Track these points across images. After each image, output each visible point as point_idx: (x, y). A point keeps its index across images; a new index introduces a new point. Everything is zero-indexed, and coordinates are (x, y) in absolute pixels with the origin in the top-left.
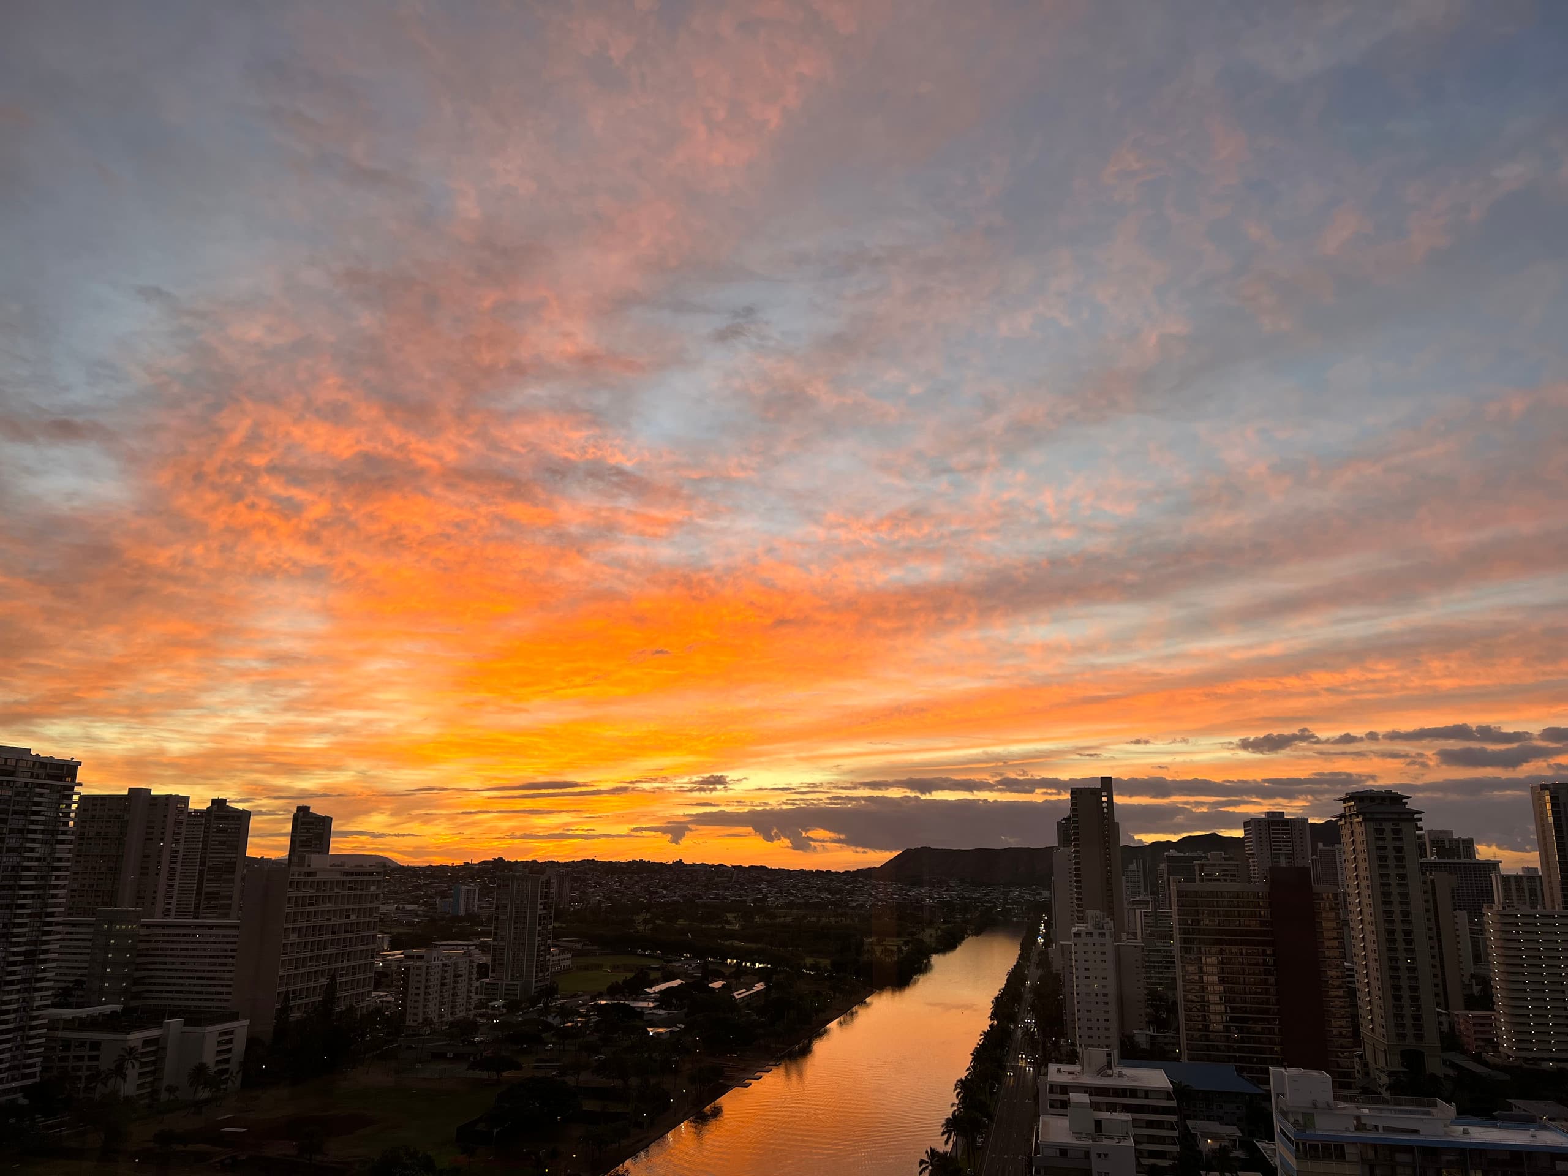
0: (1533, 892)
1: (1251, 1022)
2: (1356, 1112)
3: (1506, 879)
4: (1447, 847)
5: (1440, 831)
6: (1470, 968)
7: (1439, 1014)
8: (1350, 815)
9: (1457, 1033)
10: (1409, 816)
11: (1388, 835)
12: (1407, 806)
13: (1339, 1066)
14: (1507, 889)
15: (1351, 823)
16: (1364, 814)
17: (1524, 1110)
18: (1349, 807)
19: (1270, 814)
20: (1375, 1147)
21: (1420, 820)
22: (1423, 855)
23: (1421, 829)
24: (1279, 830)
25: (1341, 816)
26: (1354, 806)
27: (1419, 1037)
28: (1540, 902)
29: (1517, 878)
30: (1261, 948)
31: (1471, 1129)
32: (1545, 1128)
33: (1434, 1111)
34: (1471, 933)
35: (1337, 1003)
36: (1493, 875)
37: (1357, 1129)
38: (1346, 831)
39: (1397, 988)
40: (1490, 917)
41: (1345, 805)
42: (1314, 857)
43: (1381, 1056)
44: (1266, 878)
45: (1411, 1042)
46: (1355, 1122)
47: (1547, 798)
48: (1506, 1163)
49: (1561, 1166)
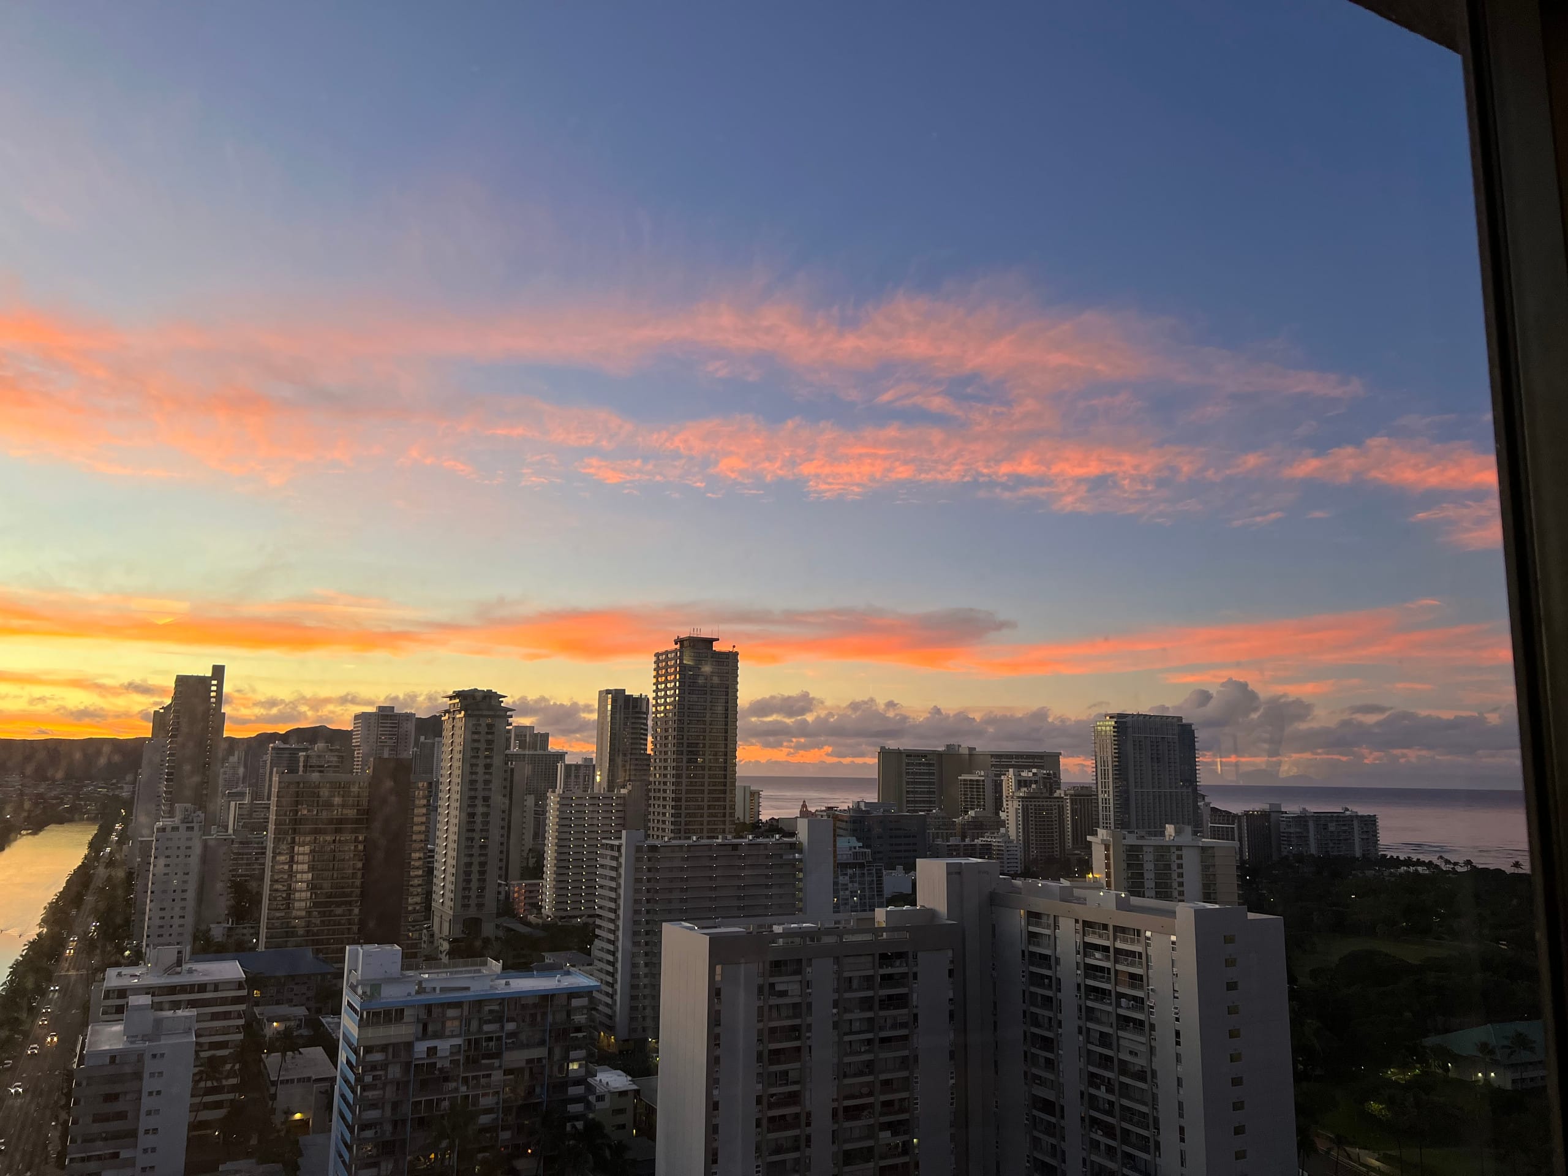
0: (586, 778)
1: (334, 906)
2: (419, 978)
3: (568, 767)
4: (528, 740)
5: (525, 727)
6: (529, 843)
7: (500, 885)
8: (454, 711)
9: (511, 900)
10: (502, 713)
11: (483, 729)
12: (502, 705)
13: (408, 938)
14: (567, 776)
15: (454, 718)
16: (466, 710)
17: (554, 961)
18: (454, 704)
19: (382, 709)
20: (430, 1008)
21: (511, 716)
22: (508, 747)
23: (511, 724)
24: (387, 723)
25: (447, 712)
26: (458, 703)
27: (480, 906)
29: (577, 767)
30: (353, 835)
31: (511, 981)
32: (568, 973)
33: (483, 968)
34: (535, 814)
35: (416, 881)
36: (559, 765)
37: (418, 992)
38: (447, 726)
39: (469, 865)
40: (553, 800)
41: (451, 702)
42: (415, 749)
43: (446, 926)
44: (368, 768)
45: (472, 912)
46: (417, 987)
47: (610, 701)
48: (535, 1005)
49: (575, 1002)
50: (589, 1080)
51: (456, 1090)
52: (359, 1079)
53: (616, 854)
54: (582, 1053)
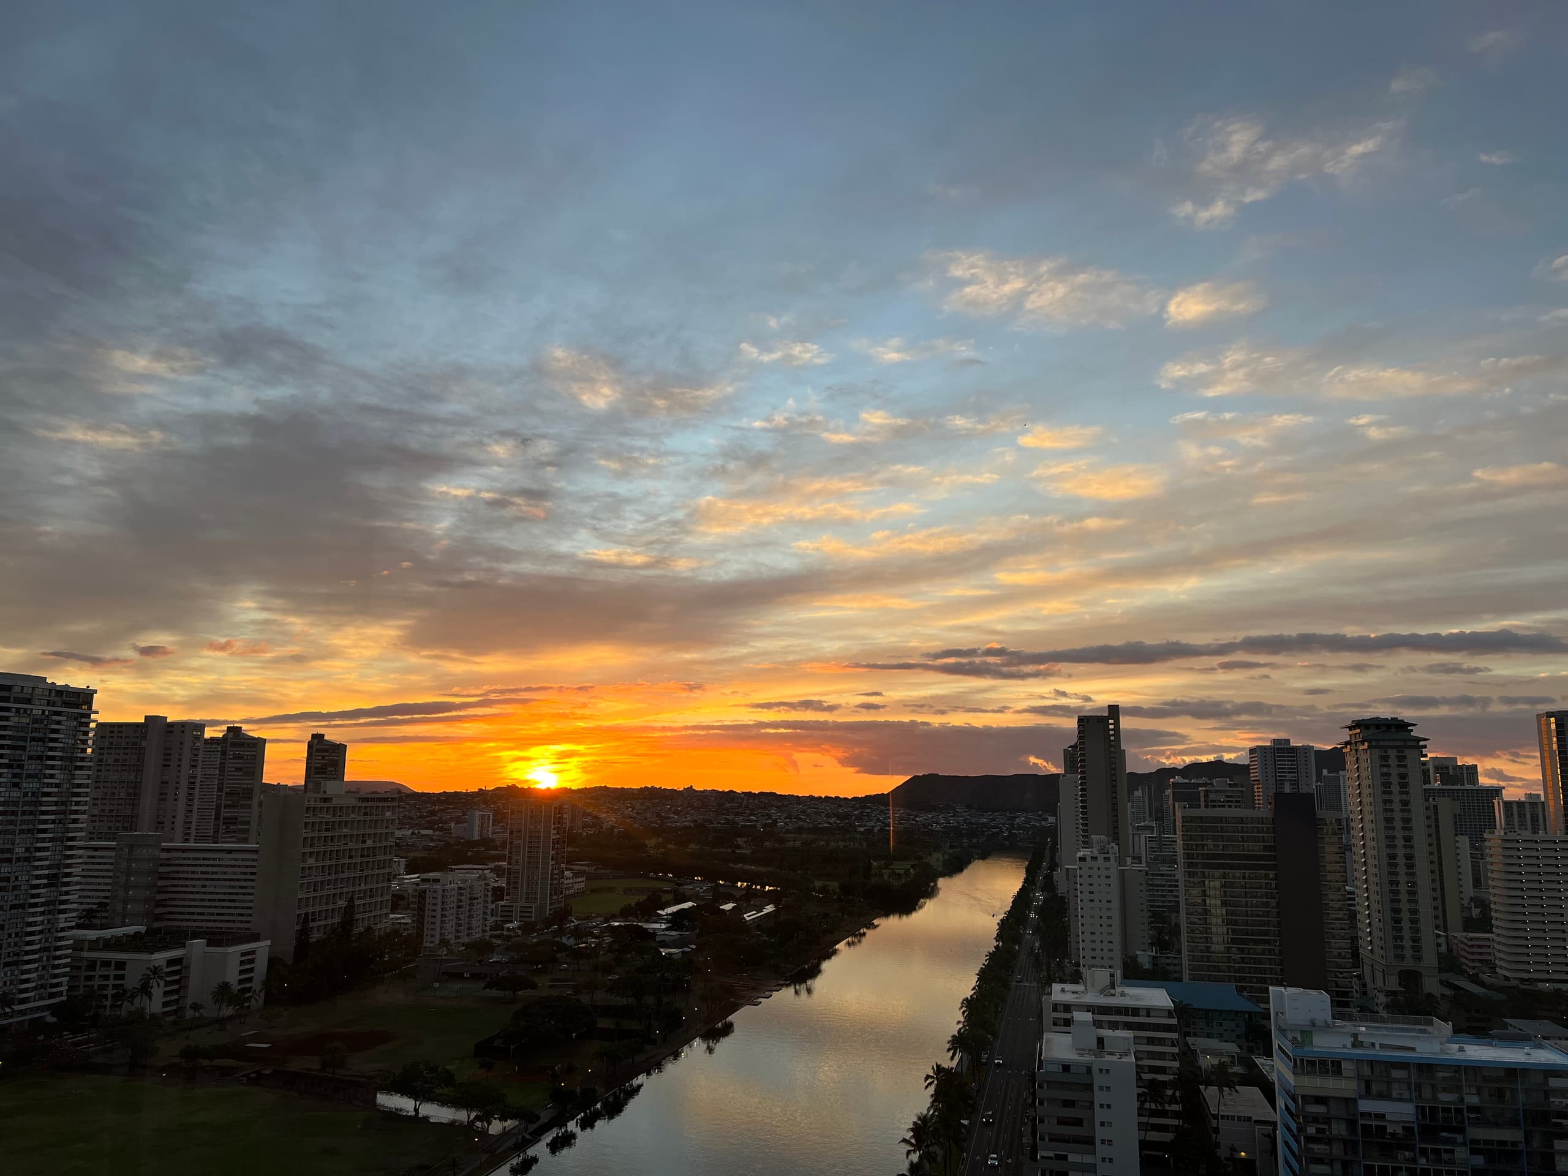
0: (1534, 818)
1: (1252, 944)
2: (1354, 1030)
3: (1508, 805)
4: (1451, 773)
5: (1444, 759)
6: (1469, 891)
7: (1438, 936)
8: (1356, 742)
9: (1455, 954)
10: (1414, 743)
11: (1393, 762)
12: (1412, 734)
13: (1337, 986)
14: (1509, 814)
15: (1357, 750)
16: (1369, 742)
17: (1519, 1029)
18: (1355, 734)
19: (1276, 742)
20: (1371, 1063)
21: (1425, 747)
22: (1427, 781)
24: (1284, 757)
25: (1347, 743)
26: (1359, 733)
27: (1418, 959)
28: (1542, 827)
29: (1520, 804)
30: (1263, 872)
31: (1466, 1047)
32: (1539, 1046)
33: (1430, 1029)
34: (1472, 857)
35: (1337, 924)
36: (1496, 801)
37: (1354, 1046)
38: (1350, 759)
39: (1397, 911)
40: (1492, 842)
41: (1351, 732)
42: (1319, 783)
43: (1379, 976)
44: (1270, 803)
45: (1409, 963)
46: (1352, 1039)
47: (1553, 725)
48: (1500, 1079)
49: (1554, 1082)
51: (1414, 1160)
52: (1301, 1129)
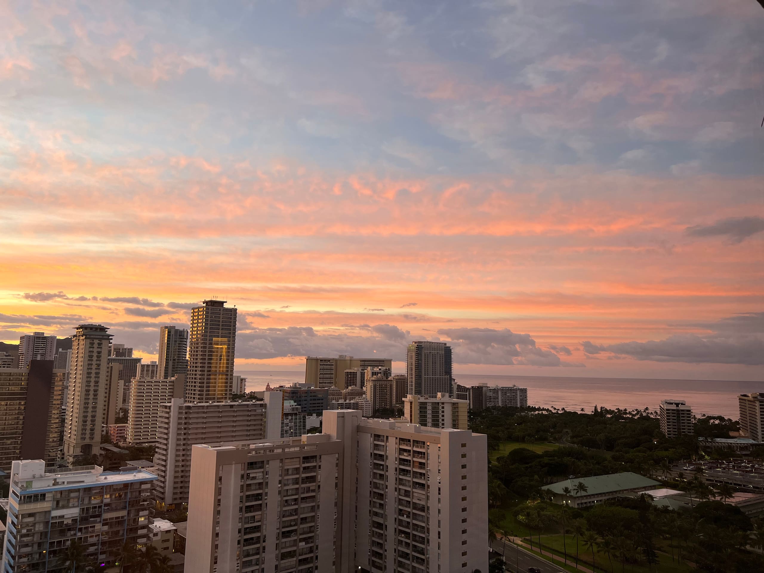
0: (153, 372)
1: (5, 440)
2: (55, 477)
3: (143, 366)
4: (121, 352)
5: (119, 345)
6: (120, 405)
7: (103, 427)
8: (79, 336)
9: (109, 435)
10: (107, 337)
11: (96, 346)
12: (107, 333)
13: (49, 456)
14: (142, 371)
15: (79, 340)
16: (86, 335)
17: (132, 465)
18: (79, 332)
19: (36, 334)
20: (61, 492)
21: (112, 339)
22: (109, 355)
23: (111, 343)
24: (40, 341)
25: (74, 336)
26: (82, 331)
27: (92, 438)
28: (155, 376)
29: (148, 366)
30: (18, 401)
31: (108, 477)
32: (140, 471)
33: (92, 471)
34: (124, 390)
35: (55, 426)
36: (138, 365)
37: (54, 485)
38: (75, 343)
39: (85, 417)
40: (134, 383)
41: (77, 331)
42: (56, 355)
43: (72, 449)
44: (28, 365)
45: (87, 441)
46: (53, 482)
47: (167, 332)
48: (121, 489)
49: (144, 487)
50: (150, 526)
51: (75, 534)
52: (18, 531)
53: (168, 410)
54: (146, 513)
